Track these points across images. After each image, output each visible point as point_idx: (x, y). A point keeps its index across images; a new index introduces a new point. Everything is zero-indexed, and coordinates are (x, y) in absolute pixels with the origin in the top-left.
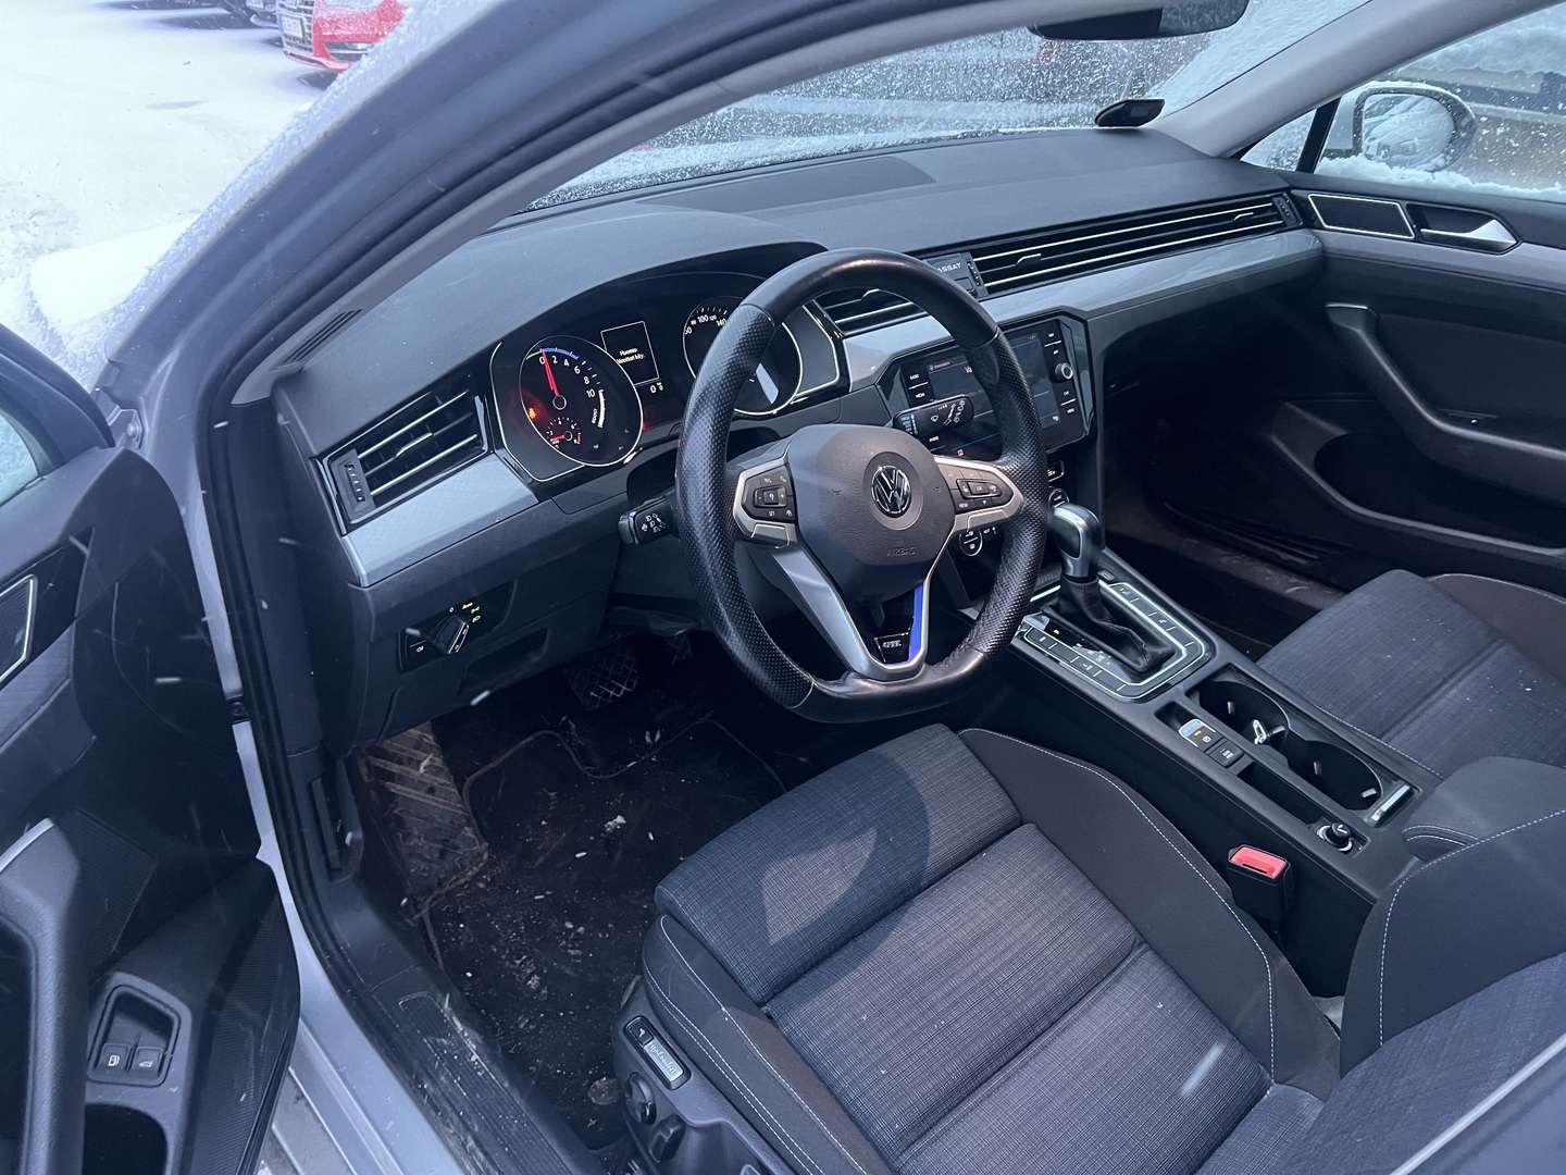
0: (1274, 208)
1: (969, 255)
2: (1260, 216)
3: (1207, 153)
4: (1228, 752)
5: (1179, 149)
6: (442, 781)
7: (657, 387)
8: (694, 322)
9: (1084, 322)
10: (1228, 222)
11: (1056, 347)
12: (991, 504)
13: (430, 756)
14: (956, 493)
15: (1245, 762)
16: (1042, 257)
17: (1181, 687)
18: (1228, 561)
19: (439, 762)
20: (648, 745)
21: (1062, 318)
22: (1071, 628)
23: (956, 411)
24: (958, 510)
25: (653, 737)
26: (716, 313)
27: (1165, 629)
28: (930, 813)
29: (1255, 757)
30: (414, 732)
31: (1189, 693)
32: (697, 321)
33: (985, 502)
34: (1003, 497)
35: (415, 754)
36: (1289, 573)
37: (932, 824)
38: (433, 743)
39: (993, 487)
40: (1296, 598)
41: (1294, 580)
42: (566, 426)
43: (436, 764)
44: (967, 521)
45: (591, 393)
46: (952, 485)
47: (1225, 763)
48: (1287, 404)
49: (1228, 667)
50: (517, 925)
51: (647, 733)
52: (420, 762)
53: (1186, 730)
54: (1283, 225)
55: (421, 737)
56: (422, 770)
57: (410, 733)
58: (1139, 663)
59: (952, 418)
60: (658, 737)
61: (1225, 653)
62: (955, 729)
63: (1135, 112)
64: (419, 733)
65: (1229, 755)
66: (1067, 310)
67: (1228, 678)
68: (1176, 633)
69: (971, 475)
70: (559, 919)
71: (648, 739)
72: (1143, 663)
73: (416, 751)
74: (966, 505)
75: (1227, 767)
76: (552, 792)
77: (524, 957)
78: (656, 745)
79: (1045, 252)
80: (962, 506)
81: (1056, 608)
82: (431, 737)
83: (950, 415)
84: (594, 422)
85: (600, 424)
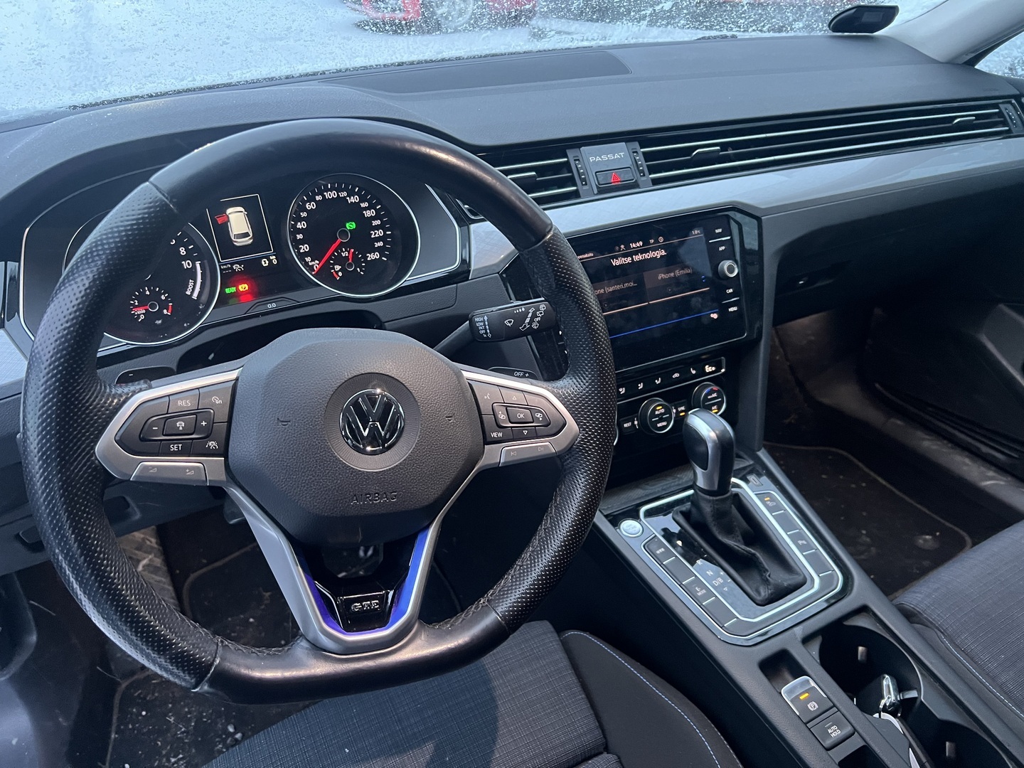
0: (1000, 114)
1: (636, 145)
2: (982, 122)
3: (936, 58)
4: (834, 727)
5: (909, 53)
6: (158, 578)
7: (270, 261)
8: (318, 198)
9: (758, 219)
10: (947, 125)
11: (722, 243)
12: (535, 435)
13: (150, 557)
14: (488, 419)
15: (854, 744)
16: (722, 150)
17: (799, 632)
18: (929, 445)
19: (158, 562)
20: (361, 559)
21: (731, 213)
22: (696, 541)
23: (534, 316)
24: (488, 440)
25: (366, 552)
26: (345, 189)
27: (802, 552)
28: (502, 731)
29: (868, 739)
30: (138, 535)
31: (806, 640)
32: (324, 196)
33: (525, 432)
34: (551, 427)
35: (135, 554)
36: (988, 465)
37: (500, 743)
38: (156, 546)
39: (539, 415)
40: (992, 491)
41: (991, 473)
42: (155, 296)
43: (155, 564)
44: (498, 454)
45: (186, 264)
46: (486, 408)
47: (828, 743)
48: (1002, 306)
49: (863, 610)
50: (190, 720)
51: (362, 548)
52: (139, 561)
53: (792, 689)
54: (1009, 131)
55: (143, 539)
56: (140, 568)
57: (134, 536)
58: (759, 593)
59: (530, 323)
60: (370, 552)
61: (863, 591)
62: (559, 630)
63: (867, 18)
64: (142, 536)
65: (835, 733)
66: (740, 207)
67: (862, 622)
68: (813, 560)
69: (515, 398)
70: (226, 721)
71: (361, 553)
72: (765, 593)
73: (137, 552)
74: (500, 435)
75: (828, 749)
76: (267, 592)
77: (181, 756)
78: (367, 560)
79: (724, 146)
80: (494, 435)
81: (686, 515)
82: (153, 540)
83: (528, 320)
84: (188, 293)
85: (195, 296)
